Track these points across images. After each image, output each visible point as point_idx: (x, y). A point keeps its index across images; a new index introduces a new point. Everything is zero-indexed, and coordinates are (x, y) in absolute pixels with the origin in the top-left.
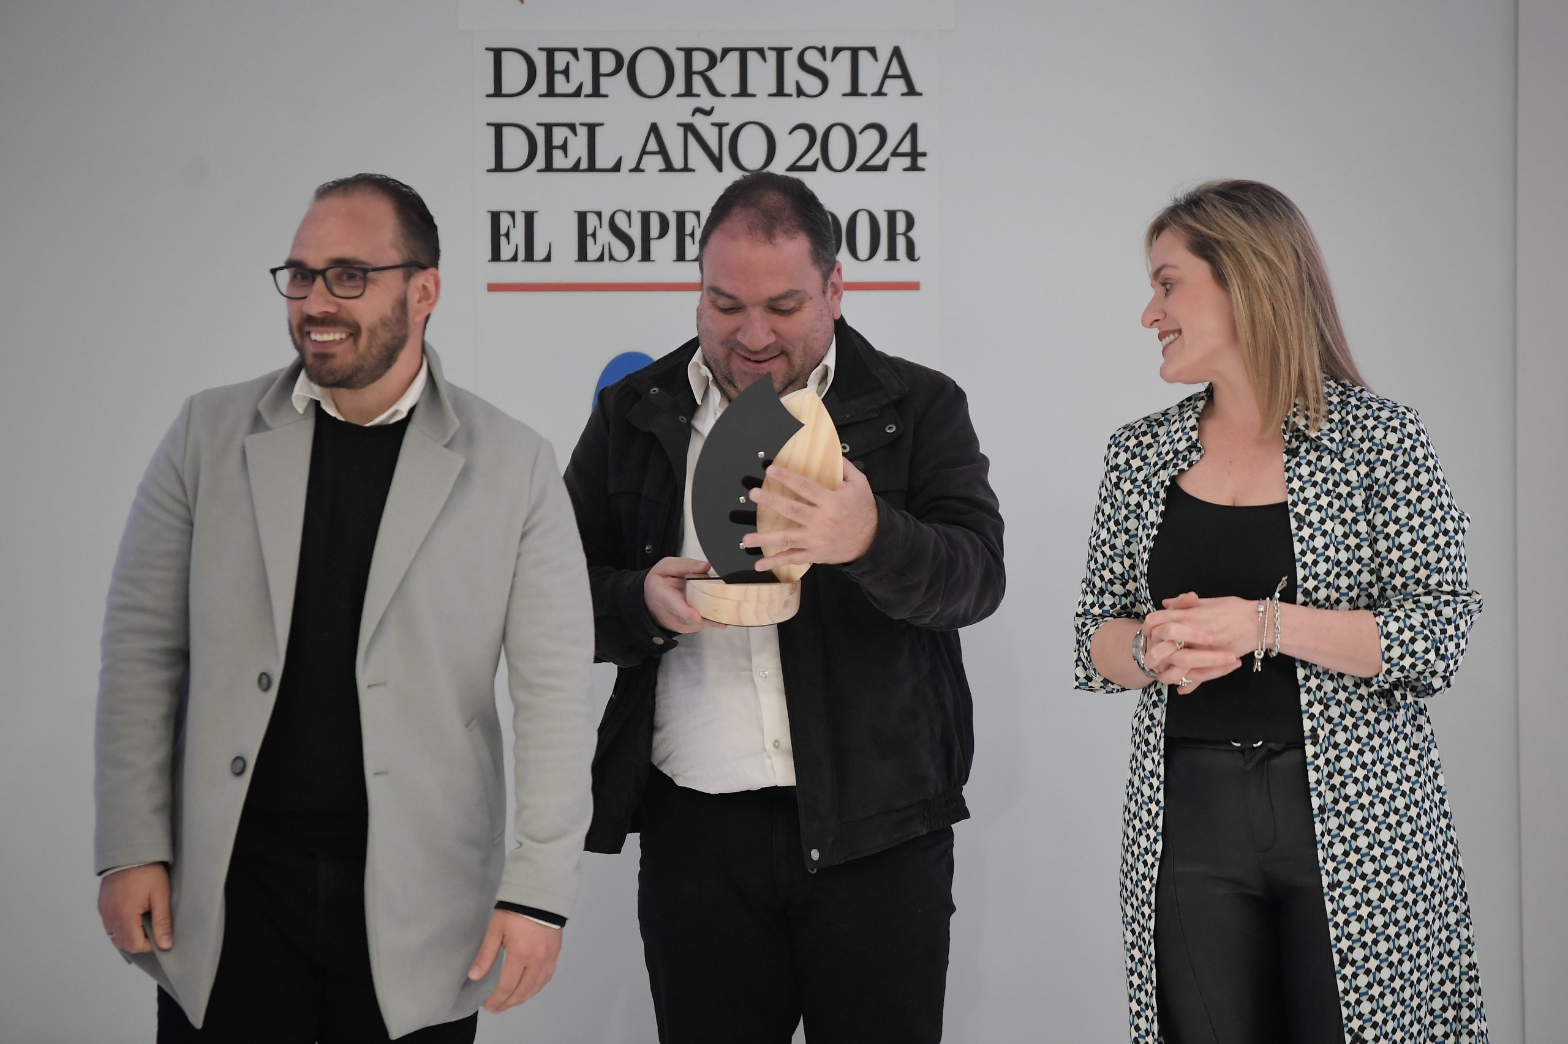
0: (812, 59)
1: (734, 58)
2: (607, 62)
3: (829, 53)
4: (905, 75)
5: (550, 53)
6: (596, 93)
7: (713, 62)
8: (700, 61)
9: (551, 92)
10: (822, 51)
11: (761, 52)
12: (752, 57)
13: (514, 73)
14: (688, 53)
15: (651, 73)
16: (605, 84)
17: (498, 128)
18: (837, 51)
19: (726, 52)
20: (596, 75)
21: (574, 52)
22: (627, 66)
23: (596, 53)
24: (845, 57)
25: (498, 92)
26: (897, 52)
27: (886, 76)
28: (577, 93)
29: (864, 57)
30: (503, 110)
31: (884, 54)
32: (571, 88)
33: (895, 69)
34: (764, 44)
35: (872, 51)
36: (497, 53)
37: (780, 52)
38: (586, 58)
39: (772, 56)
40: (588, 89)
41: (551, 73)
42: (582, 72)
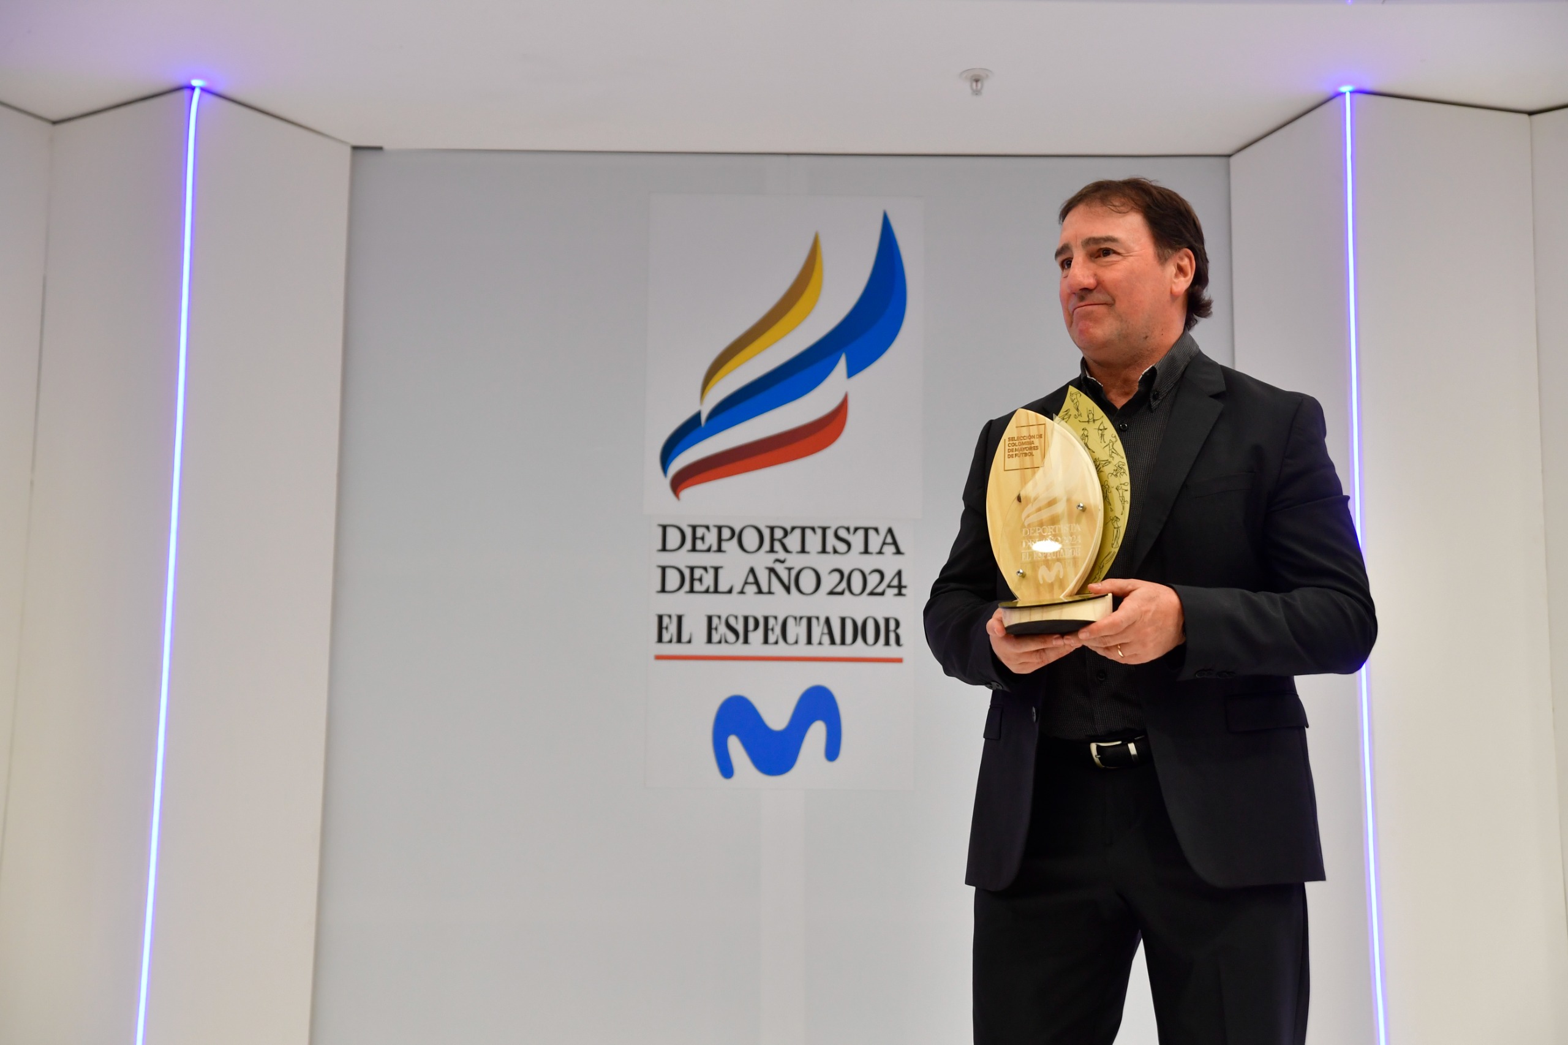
0: (843, 533)
1: (798, 532)
2: (726, 534)
3: (852, 530)
4: (895, 543)
5: (694, 528)
6: (719, 550)
7: (786, 534)
8: (779, 534)
9: (694, 549)
10: (848, 529)
11: (813, 529)
12: (808, 532)
13: (673, 538)
14: (772, 529)
15: (750, 539)
16: (725, 545)
17: (664, 569)
18: (856, 529)
19: (793, 529)
20: (720, 540)
21: (708, 528)
22: (738, 536)
23: (720, 528)
24: (861, 533)
25: (664, 549)
26: (890, 531)
27: (884, 543)
28: (709, 550)
29: (871, 533)
30: (666, 559)
31: (883, 531)
32: (705, 547)
33: (889, 540)
34: (815, 524)
35: (876, 530)
36: (664, 528)
37: (824, 530)
38: (714, 531)
39: (819, 532)
40: (715, 547)
41: (694, 538)
42: (712, 538)
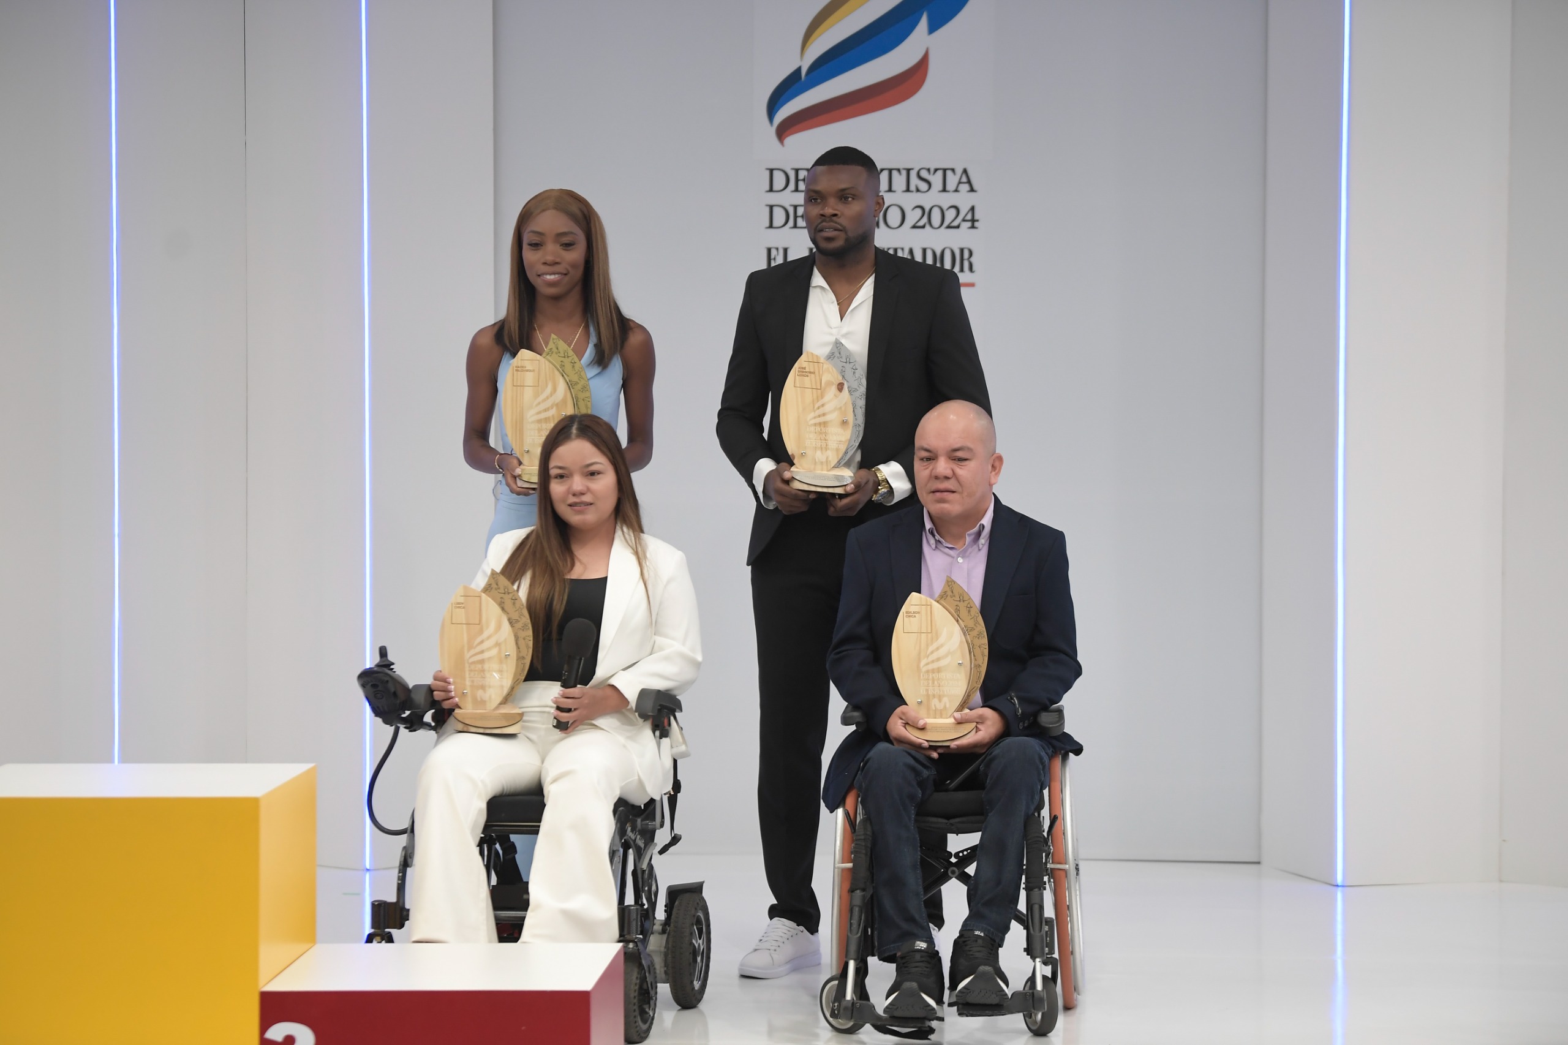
0: (924, 174)
3: (932, 171)
4: (969, 182)
5: (797, 171)
10: (929, 170)
11: (899, 170)
12: (895, 173)
13: (779, 180)
17: (771, 207)
18: (936, 170)
24: (940, 173)
25: (771, 190)
26: (965, 171)
27: (960, 183)
29: (949, 173)
30: (773, 198)
31: (959, 171)
33: (964, 179)
34: (900, 166)
35: (953, 170)
36: (771, 171)
37: (908, 171)
39: (904, 173)
41: (797, 180)
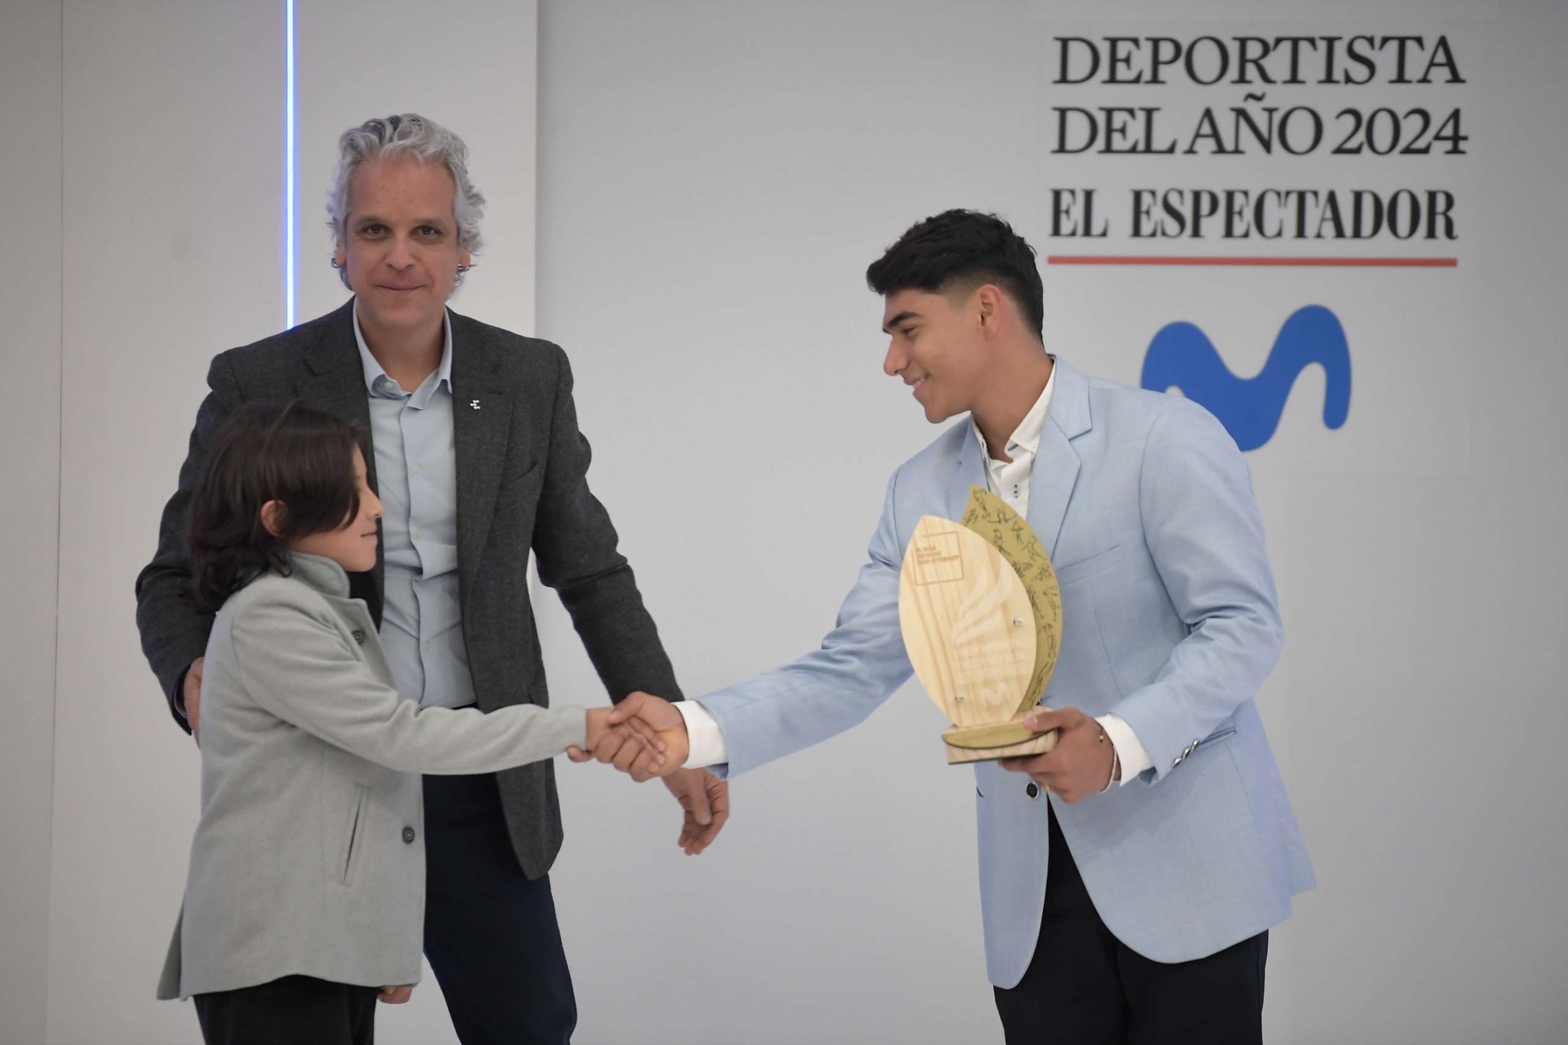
0: (1361, 48)
1: (1286, 48)
2: (1166, 51)
3: (1377, 42)
4: (1450, 63)
5: (1113, 42)
6: (1155, 79)
7: (1266, 50)
8: (1254, 50)
9: (1112, 79)
10: (1371, 41)
11: (1312, 41)
12: (1304, 46)
13: (1080, 61)
14: (1243, 42)
15: (1207, 60)
16: (1164, 72)
17: (1063, 112)
18: (1385, 40)
19: (1278, 41)
20: (1156, 63)
21: (1135, 41)
22: (1185, 55)
23: (1156, 42)
24: (1393, 46)
25: (1064, 79)
26: (1443, 42)
27: (1432, 64)
28: (1137, 80)
29: (1411, 46)
30: (1067, 96)
31: (1430, 43)
32: (1131, 75)
33: (1441, 58)
34: (1315, 34)
35: (1419, 41)
36: (1065, 42)
37: (1331, 41)
38: (1147, 47)
39: (1322, 46)
40: (1147, 76)
41: (1114, 60)
42: (1142, 60)
